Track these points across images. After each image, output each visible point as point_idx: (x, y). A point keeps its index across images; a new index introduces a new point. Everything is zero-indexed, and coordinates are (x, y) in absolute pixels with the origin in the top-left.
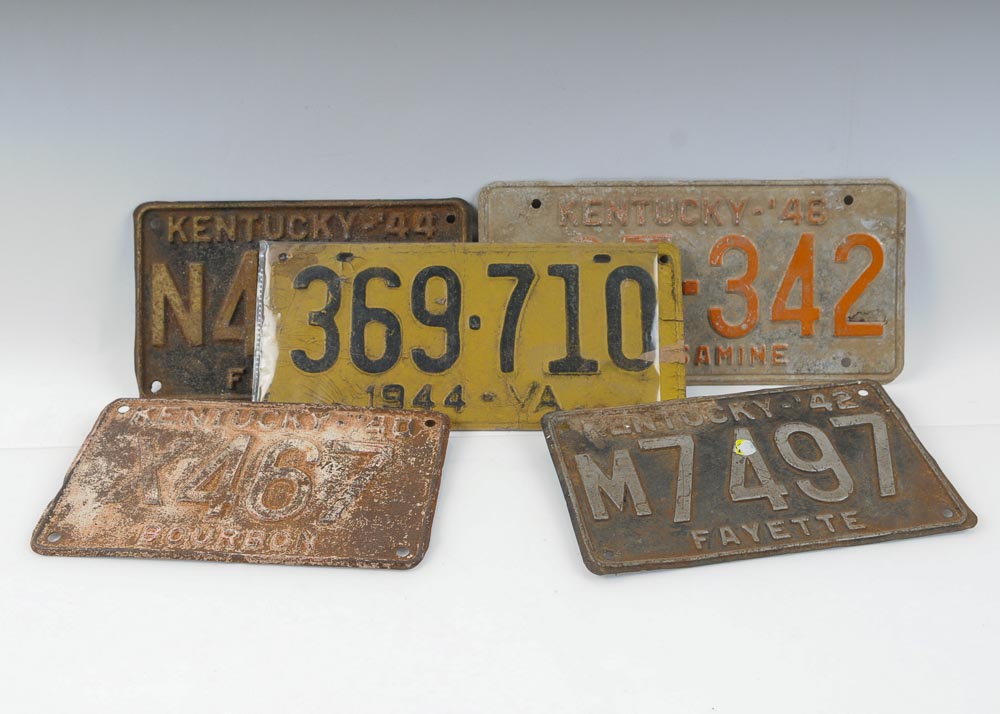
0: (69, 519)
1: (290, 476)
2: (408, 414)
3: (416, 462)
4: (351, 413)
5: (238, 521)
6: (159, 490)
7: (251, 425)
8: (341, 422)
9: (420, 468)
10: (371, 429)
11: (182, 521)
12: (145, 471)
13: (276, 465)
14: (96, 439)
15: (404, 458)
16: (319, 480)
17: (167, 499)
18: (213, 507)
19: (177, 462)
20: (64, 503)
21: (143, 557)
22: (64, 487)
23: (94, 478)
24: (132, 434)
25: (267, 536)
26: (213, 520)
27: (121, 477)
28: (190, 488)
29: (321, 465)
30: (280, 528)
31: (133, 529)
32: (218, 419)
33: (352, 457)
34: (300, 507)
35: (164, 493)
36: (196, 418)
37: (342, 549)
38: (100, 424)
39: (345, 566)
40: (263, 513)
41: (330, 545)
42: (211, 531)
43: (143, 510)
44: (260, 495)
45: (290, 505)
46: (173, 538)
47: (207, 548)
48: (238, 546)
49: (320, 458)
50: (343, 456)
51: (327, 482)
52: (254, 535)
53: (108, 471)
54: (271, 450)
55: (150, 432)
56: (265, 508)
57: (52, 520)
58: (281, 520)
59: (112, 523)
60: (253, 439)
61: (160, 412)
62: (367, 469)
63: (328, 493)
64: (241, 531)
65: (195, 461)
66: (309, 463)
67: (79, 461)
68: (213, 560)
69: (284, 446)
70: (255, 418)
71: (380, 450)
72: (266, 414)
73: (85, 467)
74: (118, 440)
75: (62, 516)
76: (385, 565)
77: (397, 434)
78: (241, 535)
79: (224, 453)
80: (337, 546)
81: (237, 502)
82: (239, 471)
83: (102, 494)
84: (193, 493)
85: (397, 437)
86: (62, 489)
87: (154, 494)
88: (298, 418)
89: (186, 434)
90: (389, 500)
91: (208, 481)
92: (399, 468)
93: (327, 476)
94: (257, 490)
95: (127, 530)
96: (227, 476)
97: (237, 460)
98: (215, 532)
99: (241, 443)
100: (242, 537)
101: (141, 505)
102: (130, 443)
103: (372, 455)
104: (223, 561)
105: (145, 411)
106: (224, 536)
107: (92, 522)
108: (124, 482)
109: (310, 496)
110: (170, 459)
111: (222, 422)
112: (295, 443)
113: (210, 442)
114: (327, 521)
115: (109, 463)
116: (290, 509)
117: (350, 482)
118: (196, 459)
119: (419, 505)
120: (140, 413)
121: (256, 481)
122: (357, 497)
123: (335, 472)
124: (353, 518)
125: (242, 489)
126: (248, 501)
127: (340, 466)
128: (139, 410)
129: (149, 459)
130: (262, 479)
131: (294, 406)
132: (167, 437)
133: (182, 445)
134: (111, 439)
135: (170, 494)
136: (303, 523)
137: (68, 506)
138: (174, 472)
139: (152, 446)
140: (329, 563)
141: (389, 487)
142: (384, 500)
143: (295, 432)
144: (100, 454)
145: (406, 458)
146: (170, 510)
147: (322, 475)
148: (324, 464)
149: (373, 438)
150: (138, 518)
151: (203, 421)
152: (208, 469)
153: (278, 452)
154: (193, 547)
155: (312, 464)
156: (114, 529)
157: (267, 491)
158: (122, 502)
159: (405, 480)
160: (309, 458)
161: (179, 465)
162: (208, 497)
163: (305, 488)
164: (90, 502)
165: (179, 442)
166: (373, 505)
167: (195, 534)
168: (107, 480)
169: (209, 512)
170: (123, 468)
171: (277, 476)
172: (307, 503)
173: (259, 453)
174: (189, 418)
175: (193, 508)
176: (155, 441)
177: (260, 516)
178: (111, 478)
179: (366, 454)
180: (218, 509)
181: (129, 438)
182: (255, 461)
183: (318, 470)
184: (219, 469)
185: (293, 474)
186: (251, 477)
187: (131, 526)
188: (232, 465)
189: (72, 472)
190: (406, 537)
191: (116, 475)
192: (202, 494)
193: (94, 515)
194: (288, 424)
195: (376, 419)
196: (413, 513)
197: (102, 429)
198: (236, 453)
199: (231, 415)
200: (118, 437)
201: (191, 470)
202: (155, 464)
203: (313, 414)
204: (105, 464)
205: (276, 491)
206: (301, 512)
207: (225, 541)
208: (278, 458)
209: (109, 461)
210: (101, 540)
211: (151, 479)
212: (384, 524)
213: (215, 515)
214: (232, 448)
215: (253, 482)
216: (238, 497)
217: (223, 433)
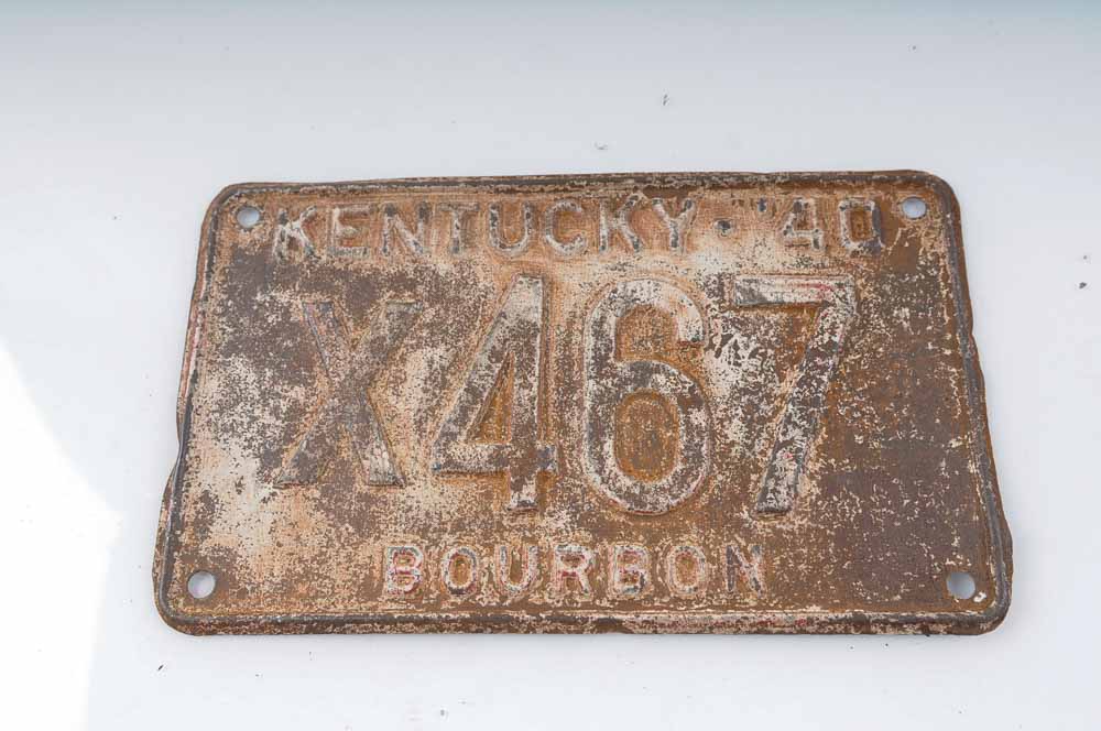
0: (219, 535)
1: (657, 385)
2: (861, 188)
3: (913, 319)
4: (738, 194)
5: (581, 520)
6: (389, 444)
7: (533, 245)
8: (725, 225)
9: (927, 337)
10: (793, 236)
11: (459, 526)
12: (342, 393)
13: (618, 357)
14: (212, 306)
15: (885, 310)
16: (721, 388)
17: (411, 467)
18: (517, 487)
19: (403, 360)
20: (195, 492)
21: (404, 632)
22: (185, 447)
23: (239, 414)
24: (285, 286)
25: (655, 556)
26: (526, 520)
27: (296, 411)
28: (453, 436)
29: (712, 346)
30: (676, 532)
31: (361, 558)
32: (457, 234)
33: (773, 317)
34: (703, 471)
35: (401, 449)
36: (411, 238)
37: (825, 585)
38: (211, 264)
39: (847, 632)
40: (628, 496)
41: (794, 574)
42: (531, 556)
43: (366, 499)
44: (609, 446)
45: (679, 467)
46: (456, 577)
47: (535, 598)
48: (600, 592)
49: (708, 330)
50: (751, 315)
51: (738, 391)
52: (627, 557)
53: (263, 394)
54: (596, 315)
55: (320, 280)
56: (629, 483)
57: (184, 538)
58: (670, 510)
59: (313, 542)
60: (550, 286)
61: (327, 220)
62: (816, 353)
63: (749, 423)
64: (593, 546)
65: (440, 353)
66: (685, 344)
67: (196, 375)
68: (556, 631)
69: (620, 302)
70: (536, 225)
71: (830, 296)
72: (558, 214)
73: (211, 388)
74: (261, 305)
75: (202, 526)
76: (933, 627)
77: (854, 246)
78: (598, 559)
79: (498, 332)
80: (811, 578)
81: (562, 465)
82: (543, 378)
83: (269, 459)
84: (462, 450)
85: (855, 254)
86: (182, 456)
87: (379, 460)
88: (630, 219)
89: (400, 282)
90: (886, 434)
91: (484, 413)
92: (880, 339)
93: (734, 377)
94: (597, 434)
95: (349, 559)
96: (523, 395)
97: (531, 352)
98: (540, 554)
99: (525, 302)
100: (601, 563)
101: (360, 487)
102: (287, 313)
103: (816, 308)
104: (580, 632)
105: (297, 224)
106: (563, 567)
107: (267, 540)
108: (308, 427)
109: (713, 435)
110: (385, 353)
111: (468, 241)
112: (645, 293)
113: (458, 300)
114: (772, 511)
115: (261, 374)
116: (682, 480)
117: (788, 388)
118: (441, 350)
119: (955, 444)
120: (287, 228)
121: (588, 404)
122: (815, 432)
123: (747, 363)
124: (825, 496)
125: (563, 427)
126: (585, 460)
127: (753, 346)
128: (284, 221)
129: (343, 359)
130: (599, 398)
131: (611, 185)
132: (363, 291)
133: (402, 315)
134: (243, 303)
135: (415, 455)
136: (719, 514)
137: (205, 497)
138: (405, 389)
139: (338, 322)
140: (809, 628)
141: (876, 397)
142: (876, 436)
143: (633, 261)
144: (232, 349)
145: (889, 312)
146: (425, 495)
147: (723, 375)
148: (717, 341)
149: (804, 262)
150: (365, 524)
151: (427, 243)
152: (477, 381)
153: (612, 320)
154: (504, 598)
155: (694, 345)
156: (321, 559)
157: (619, 428)
158: (317, 479)
159: (903, 375)
160: (683, 334)
161: (409, 368)
162: (498, 458)
163: (699, 417)
164: (249, 482)
165: (393, 308)
166: (858, 453)
167: (498, 562)
168: (268, 419)
169: (513, 503)
170: (293, 382)
171: (629, 388)
172: (712, 455)
173: (570, 323)
174: (395, 236)
175: (473, 487)
176: (341, 308)
177: (624, 504)
178: (275, 412)
179: (799, 307)
180: (529, 492)
181: (283, 297)
182: (567, 344)
183: (709, 360)
184: (499, 379)
185: (661, 379)
186: (573, 391)
187: (356, 546)
188: (525, 366)
189: (189, 406)
190: (955, 544)
191: (284, 406)
192: (484, 449)
193: (268, 519)
194: (615, 237)
195: (797, 208)
196: (950, 470)
197: (217, 277)
198: (525, 332)
199: (482, 222)
200: (259, 297)
201: (438, 381)
202: (361, 373)
203: (659, 207)
204: (252, 377)
205: (635, 426)
206: (706, 482)
207: (570, 579)
208: (617, 335)
209: (259, 365)
210: (302, 589)
211: (364, 416)
212: (897, 505)
213: (526, 509)
214: (512, 316)
215: (580, 403)
216: (561, 449)
217: (481, 275)
